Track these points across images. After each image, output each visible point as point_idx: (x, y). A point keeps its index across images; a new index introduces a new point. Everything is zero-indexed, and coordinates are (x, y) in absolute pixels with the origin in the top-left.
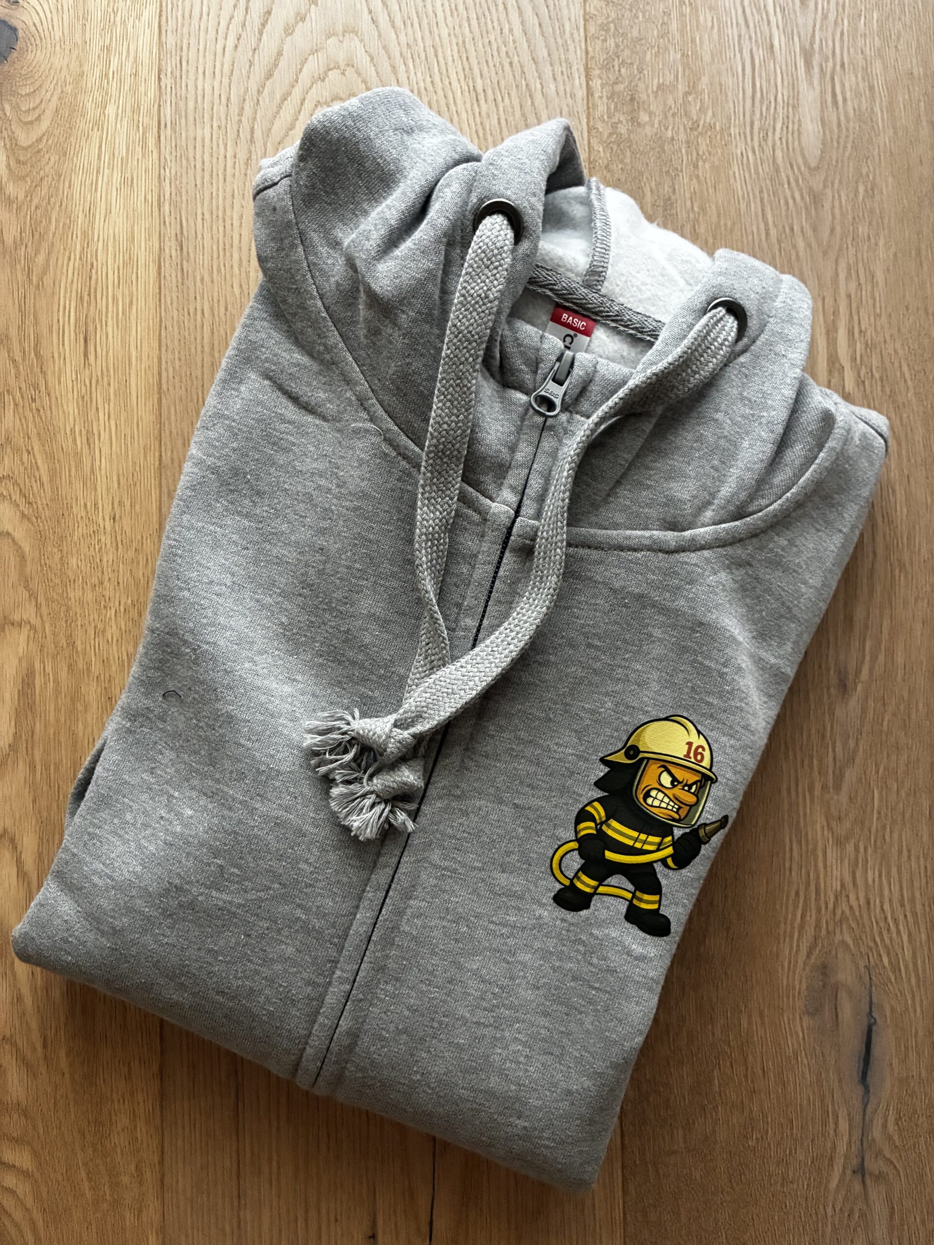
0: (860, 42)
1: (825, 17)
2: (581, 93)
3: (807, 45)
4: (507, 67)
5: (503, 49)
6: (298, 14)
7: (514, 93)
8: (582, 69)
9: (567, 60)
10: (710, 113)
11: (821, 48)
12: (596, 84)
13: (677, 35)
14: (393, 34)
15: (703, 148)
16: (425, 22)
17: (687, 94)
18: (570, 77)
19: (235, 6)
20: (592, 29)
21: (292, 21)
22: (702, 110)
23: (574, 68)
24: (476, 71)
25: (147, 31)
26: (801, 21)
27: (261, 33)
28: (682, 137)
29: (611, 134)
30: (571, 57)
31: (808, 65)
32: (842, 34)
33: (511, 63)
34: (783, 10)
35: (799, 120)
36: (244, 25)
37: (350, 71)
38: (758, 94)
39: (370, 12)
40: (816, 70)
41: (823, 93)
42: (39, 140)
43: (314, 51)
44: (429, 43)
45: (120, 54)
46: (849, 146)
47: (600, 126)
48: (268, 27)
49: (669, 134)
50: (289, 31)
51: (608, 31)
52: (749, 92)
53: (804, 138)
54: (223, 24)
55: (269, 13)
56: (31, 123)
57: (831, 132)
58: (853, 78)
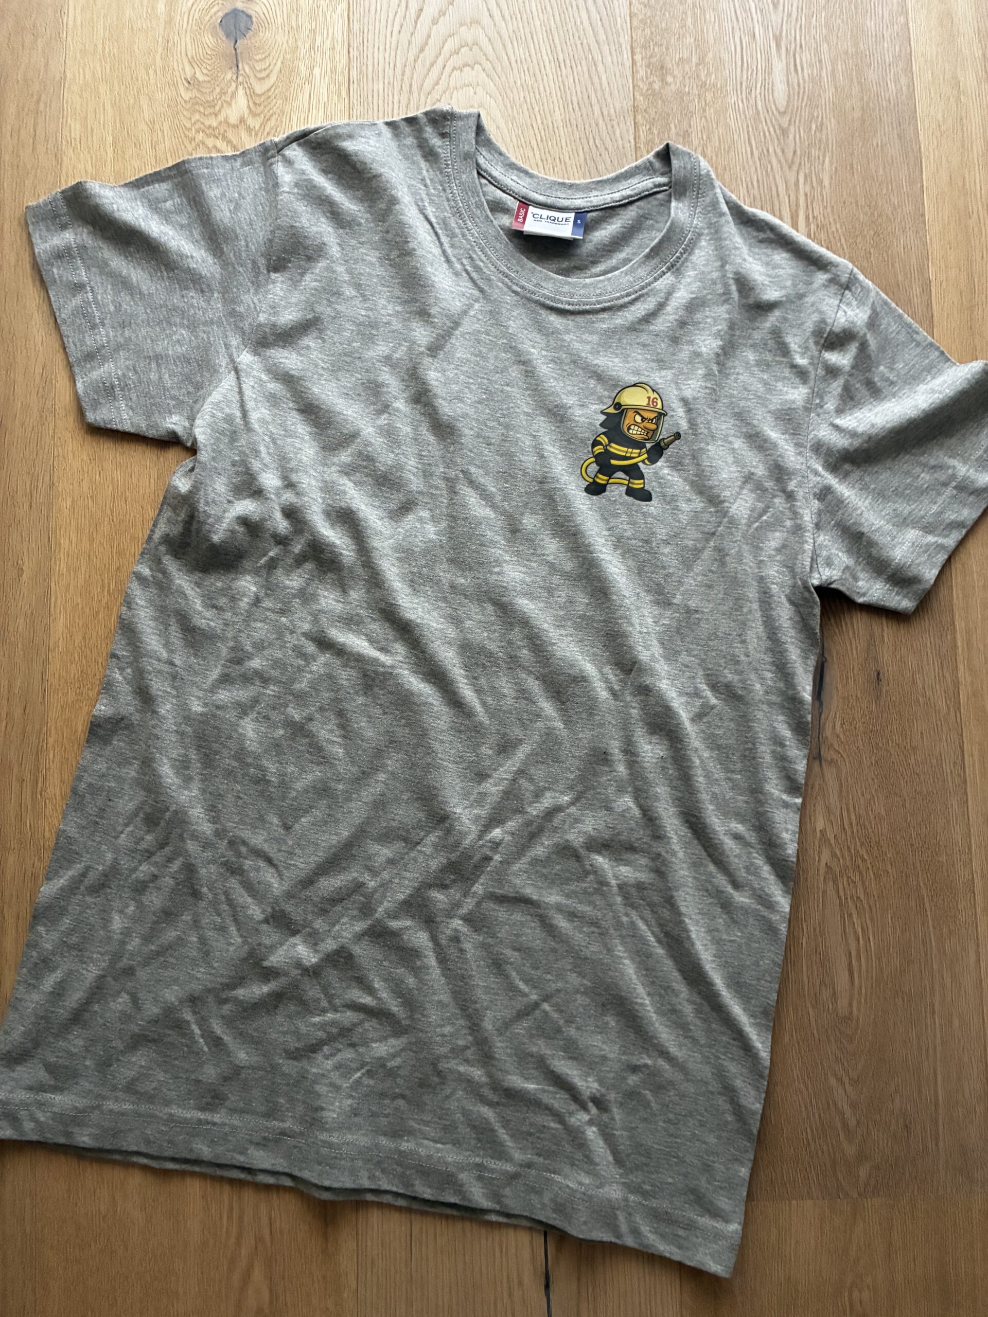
0: (813, 32)
1: (789, 15)
2: (628, 63)
3: (778, 33)
4: (579, 46)
5: (577, 35)
6: (440, 11)
7: (584, 63)
8: (629, 48)
9: (618, 42)
10: (713, 77)
11: (787, 36)
12: (638, 57)
13: (692, 27)
14: (504, 24)
15: (709, 98)
16: (525, 16)
17: (697, 65)
18: (621, 52)
19: (399, 5)
20: (635, 23)
21: (436, 15)
22: (709, 74)
23: (624, 47)
24: (559, 48)
25: (340, 21)
26: (773, 18)
27: (416, 22)
28: (695, 91)
29: (648, 90)
30: (622, 40)
31: (778, 46)
32: (801, 26)
33: (582, 44)
34: (762, 11)
35: (773, 83)
36: (405, 17)
37: (475, 48)
38: (745, 65)
39: (489, 10)
40: (784, 49)
41: (788, 65)
42: (269, 90)
43: (451, 35)
44: (527, 30)
45: (323, 35)
46: (805, 98)
47: (640, 83)
48: (421, 19)
49: (687, 90)
50: (435, 22)
51: (646, 23)
52: (739, 63)
53: (776, 94)
54: (391, 16)
55: (421, 10)
56: (263, 78)
57: (793, 89)
58: (808, 56)
